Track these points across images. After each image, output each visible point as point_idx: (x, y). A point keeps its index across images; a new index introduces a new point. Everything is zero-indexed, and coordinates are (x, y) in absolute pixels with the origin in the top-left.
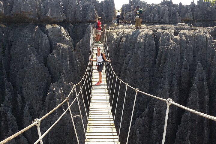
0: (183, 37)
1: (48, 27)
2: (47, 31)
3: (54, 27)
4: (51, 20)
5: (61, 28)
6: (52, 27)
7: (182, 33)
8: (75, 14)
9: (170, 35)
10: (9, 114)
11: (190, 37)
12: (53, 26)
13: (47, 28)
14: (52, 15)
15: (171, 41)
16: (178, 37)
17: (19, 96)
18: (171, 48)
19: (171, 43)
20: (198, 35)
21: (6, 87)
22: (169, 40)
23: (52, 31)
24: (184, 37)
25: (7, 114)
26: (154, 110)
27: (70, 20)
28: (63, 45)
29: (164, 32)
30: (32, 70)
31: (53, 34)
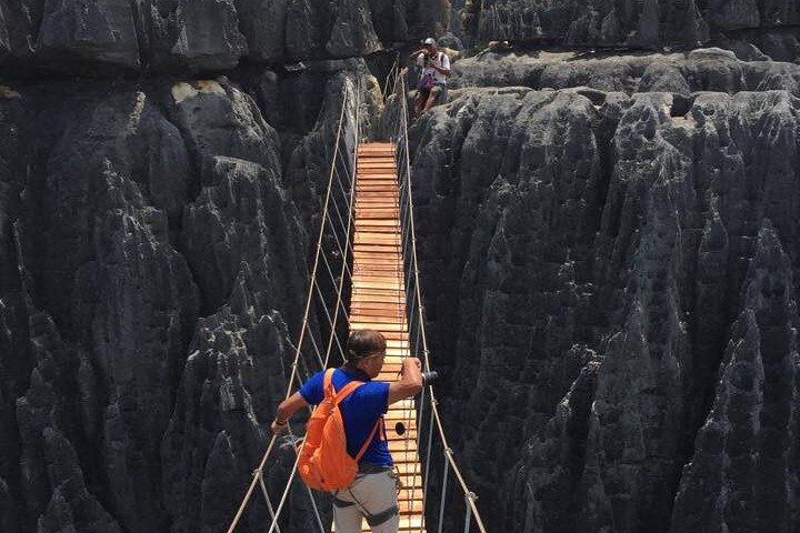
0: (707, 123)
1: (183, 92)
2: (178, 108)
3: (205, 90)
4: (190, 66)
5: (230, 94)
6: (196, 92)
7: (703, 105)
8: (284, 32)
9: (656, 115)
10: (49, 432)
11: (734, 121)
12: (200, 88)
13: (176, 97)
14: (193, 45)
15: (660, 140)
16: (687, 124)
17: (85, 364)
18: (658, 167)
19: (661, 149)
20: (765, 116)
21: (32, 332)
22: (650, 135)
23: (197, 109)
24: (711, 125)
25: (41, 434)
26: (593, 409)
27: (266, 56)
28: (240, 164)
29: (633, 102)
30: (127, 269)
31: (199, 121)
